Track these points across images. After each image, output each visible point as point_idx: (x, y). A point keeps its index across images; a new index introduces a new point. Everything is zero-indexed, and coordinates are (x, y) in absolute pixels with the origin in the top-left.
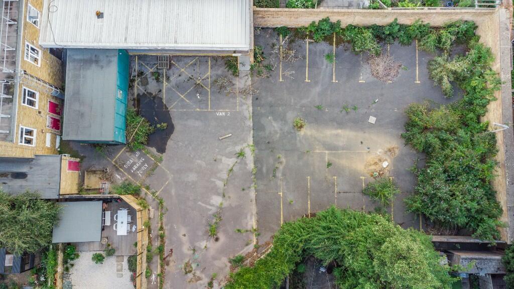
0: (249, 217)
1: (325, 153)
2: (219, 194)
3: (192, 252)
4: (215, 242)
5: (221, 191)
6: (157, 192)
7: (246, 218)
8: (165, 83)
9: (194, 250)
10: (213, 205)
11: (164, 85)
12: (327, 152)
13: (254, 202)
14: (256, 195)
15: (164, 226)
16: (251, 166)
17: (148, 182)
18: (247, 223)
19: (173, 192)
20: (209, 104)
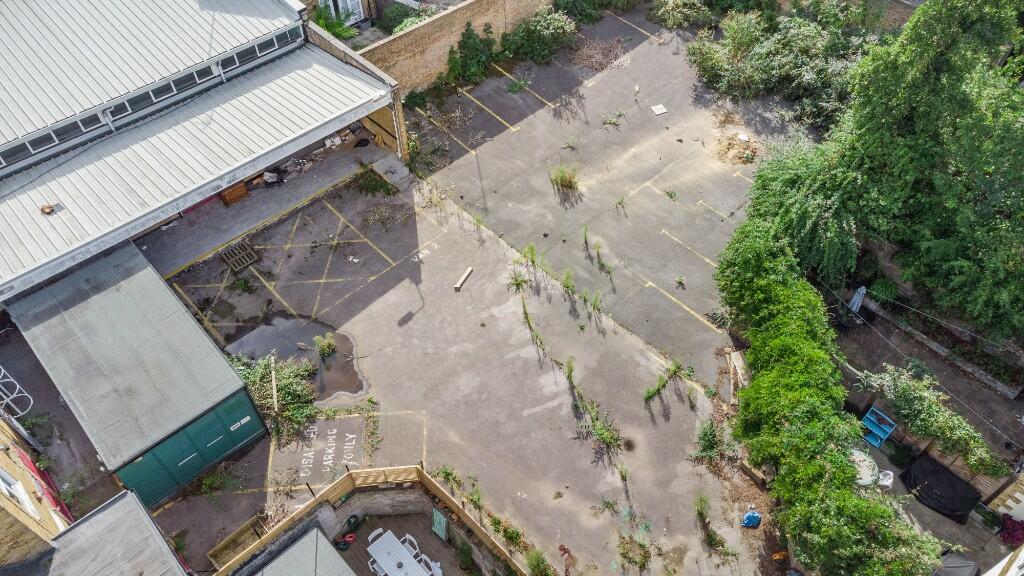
0: (641, 360)
2: (547, 370)
4: (630, 452)
7: (638, 365)
8: (270, 286)
9: (608, 505)
10: (556, 395)
11: (271, 289)
18: (650, 373)
20: (386, 257)
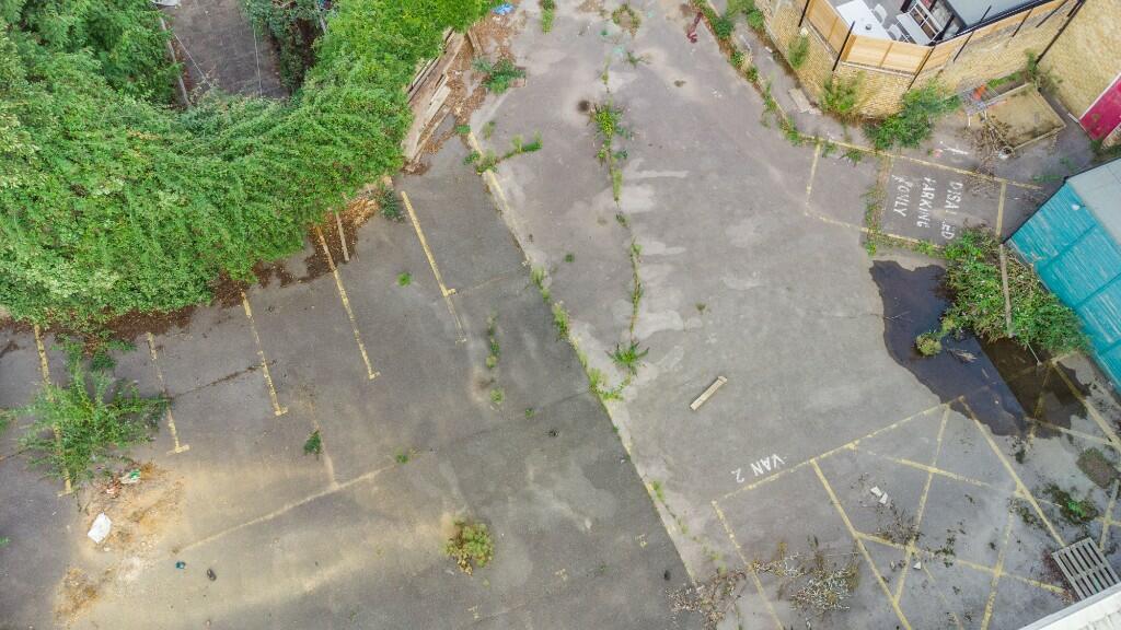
0: (518, 192)
1: (340, 481)
2: (640, 217)
3: (636, 56)
4: (586, 99)
5: (636, 229)
6: (824, 156)
7: (525, 188)
8: (1022, 492)
9: (632, 61)
10: (639, 183)
11: (1020, 485)
12: (335, 487)
13: (521, 239)
14: (525, 259)
15: (749, 85)
16: (579, 336)
17: (865, 171)
18: (517, 175)
19: (776, 175)
20: (825, 482)
